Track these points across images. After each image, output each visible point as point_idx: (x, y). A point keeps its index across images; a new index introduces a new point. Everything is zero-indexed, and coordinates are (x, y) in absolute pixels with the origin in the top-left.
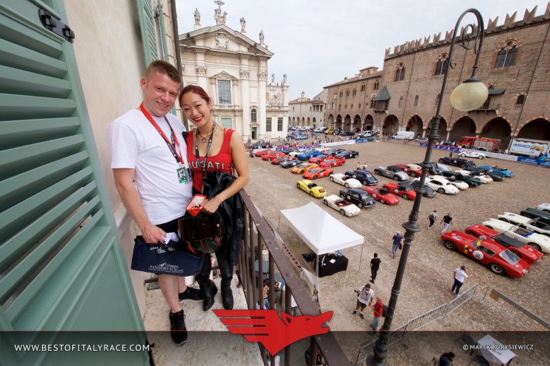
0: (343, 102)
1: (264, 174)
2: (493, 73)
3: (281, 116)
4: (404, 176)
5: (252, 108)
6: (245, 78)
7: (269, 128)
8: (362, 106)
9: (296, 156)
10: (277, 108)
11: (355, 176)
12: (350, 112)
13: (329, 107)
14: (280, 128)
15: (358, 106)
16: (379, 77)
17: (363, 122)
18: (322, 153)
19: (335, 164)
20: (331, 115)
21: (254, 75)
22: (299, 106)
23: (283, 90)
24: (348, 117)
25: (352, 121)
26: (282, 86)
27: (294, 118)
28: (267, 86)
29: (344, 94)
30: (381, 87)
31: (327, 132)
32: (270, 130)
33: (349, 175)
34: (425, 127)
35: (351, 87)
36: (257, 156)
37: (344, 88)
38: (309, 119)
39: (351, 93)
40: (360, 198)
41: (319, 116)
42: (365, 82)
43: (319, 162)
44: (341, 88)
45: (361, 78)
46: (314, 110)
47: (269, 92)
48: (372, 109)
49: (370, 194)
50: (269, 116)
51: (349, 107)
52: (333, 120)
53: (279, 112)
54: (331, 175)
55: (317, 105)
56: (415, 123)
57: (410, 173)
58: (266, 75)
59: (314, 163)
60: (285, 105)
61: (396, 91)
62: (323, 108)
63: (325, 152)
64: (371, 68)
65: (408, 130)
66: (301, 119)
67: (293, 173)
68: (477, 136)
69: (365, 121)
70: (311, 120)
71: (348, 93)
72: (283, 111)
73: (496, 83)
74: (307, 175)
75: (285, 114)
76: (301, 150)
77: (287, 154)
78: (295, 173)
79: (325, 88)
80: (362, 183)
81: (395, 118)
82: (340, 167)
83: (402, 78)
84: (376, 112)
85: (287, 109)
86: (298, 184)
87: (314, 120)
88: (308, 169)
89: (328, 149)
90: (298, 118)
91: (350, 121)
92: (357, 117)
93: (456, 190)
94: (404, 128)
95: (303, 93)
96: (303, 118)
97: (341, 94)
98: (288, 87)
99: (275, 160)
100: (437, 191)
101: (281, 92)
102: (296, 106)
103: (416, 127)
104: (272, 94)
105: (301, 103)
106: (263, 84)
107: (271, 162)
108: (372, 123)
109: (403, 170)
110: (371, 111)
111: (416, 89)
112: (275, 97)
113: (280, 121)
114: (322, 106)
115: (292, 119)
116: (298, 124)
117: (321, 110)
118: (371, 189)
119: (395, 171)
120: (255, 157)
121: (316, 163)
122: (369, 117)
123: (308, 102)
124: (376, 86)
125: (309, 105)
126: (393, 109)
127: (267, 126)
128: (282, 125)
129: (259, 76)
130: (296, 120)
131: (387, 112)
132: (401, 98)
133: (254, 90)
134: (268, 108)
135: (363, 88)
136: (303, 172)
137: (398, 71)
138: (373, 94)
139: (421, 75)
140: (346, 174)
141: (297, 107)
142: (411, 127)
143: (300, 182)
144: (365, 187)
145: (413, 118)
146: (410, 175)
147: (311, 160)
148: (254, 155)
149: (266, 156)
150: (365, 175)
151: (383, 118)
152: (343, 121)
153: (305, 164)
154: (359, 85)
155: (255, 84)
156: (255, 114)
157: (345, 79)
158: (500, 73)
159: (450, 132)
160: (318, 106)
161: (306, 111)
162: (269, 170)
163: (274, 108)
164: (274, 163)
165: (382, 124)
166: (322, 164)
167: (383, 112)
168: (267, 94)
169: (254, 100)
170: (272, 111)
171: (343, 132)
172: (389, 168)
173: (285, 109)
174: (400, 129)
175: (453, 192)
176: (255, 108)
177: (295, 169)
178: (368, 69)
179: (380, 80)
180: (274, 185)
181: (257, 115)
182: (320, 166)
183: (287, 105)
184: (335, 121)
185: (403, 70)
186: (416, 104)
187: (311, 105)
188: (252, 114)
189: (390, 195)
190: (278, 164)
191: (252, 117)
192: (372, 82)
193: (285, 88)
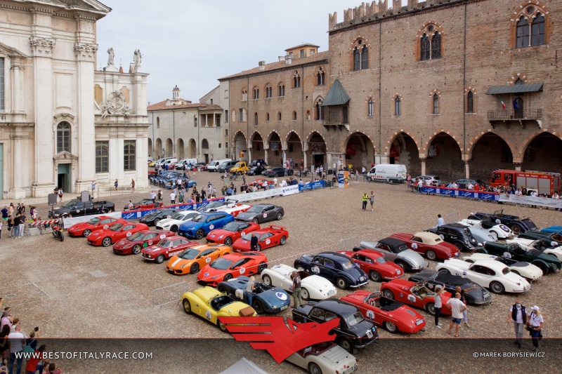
0: (262, 109)
1: (94, 285)
2: (515, 57)
3: (131, 135)
4: (415, 260)
5: (61, 120)
6: (43, 54)
7: (102, 165)
8: (299, 116)
9: (174, 228)
10: (121, 119)
11: (316, 269)
12: (277, 127)
13: (234, 117)
14: (129, 164)
15: (291, 116)
16: (324, 62)
17: (305, 148)
18: (234, 218)
19: (268, 242)
20: (240, 135)
21: (64, 48)
22: (170, 115)
23: (134, 83)
24: (274, 137)
25: (285, 147)
26: (132, 74)
27: (159, 141)
28: (96, 73)
29: (262, 93)
30: (330, 81)
31: (236, 168)
32: (106, 169)
33: (304, 268)
34: (422, 155)
35: (275, 80)
36: (72, 235)
37: (260, 82)
38: (193, 141)
39: (275, 91)
40: (343, 324)
41: (215, 135)
42: (299, 70)
43: (230, 240)
44: (253, 81)
45: (290, 63)
46: (203, 124)
47: (102, 85)
48: (320, 122)
49: (361, 312)
50: (104, 136)
51: (274, 117)
52: (245, 144)
53: (127, 127)
54: (266, 271)
55: (208, 114)
56: (402, 147)
57: (424, 251)
58: (94, 50)
59: (219, 242)
60: (139, 113)
61: (358, 87)
62: (223, 119)
63: (241, 216)
64: (306, 46)
65: (392, 161)
66: (175, 142)
67: (171, 272)
68: (518, 169)
69: (309, 144)
70: (199, 144)
71: (269, 91)
72: (137, 127)
73: (525, 72)
74: (207, 276)
75: (141, 131)
76: (186, 213)
77: (152, 224)
78: (178, 273)
79: (221, 80)
80: (335, 284)
81: (366, 139)
82: (279, 249)
83: (366, 65)
84: (327, 127)
85: (146, 121)
86: (186, 301)
87: (205, 144)
88: (208, 259)
89: (245, 207)
90: (170, 141)
91: (280, 146)
92: (293, 137)
93: (525, 284)
94: (385, 159)
95: (176, 89)
96: (181, 141)
97: (256, 93)
98: (144, 75)
99: (122, 242)
100: (490, 290)
101: (129, 87)
102: (163, 116)
103: (405, 155)
104: (108, 90)
105: (174, 110)
106: (87, 70)
107: (111, 248)
108: (323, 149)
109: (409, 246)
110: (318, 126)
111: (394, 84)
112: (117, 96)
113: (130, 149)
114: (218, 116)
115: (154, 143)
116: (170, 154)
117: (218, 124)
118: (360, 298)
119: (395, 250)
120: (68, 240)
121: (224, 242)
122: (316, 137)
123: (188, 107)
124: (321, 79)
125: (193, 114)
126: (358, 121)
127: (98, 160)
128: (133, 158)
129: (76, 50)
130: (164, 145)
131: (348, 127)
132: (370, 102)
133: (65, 81)
134: (99, 120)
135: (297, 82)
136: (195, 268)
137: (355, 52)
138: (319, 94)
139: (397, 61)
140: (297, 264)
141: (166, 117)
142: (398, 155)
143: (190, 295)
144: (344, 294)
145: (397, 138)
146: (425, 257)
147: (212, 235)
148: (65, 234)
149: (97, 235)
150: (338, 266)
151: (342, 139)
152: (266, 146)
153: (201, 247)
154: (288, 77)
155: (69, 68)
156: (68, 134)
157: (261, 64)
158: (527, 56)
159: (469, 162)
160: (210, 116)
161: (186, 126)
162: (107, 270)
163: (113, 119)
164: (119, 252)
165: (343, 150)
166: (237, 243)
167: (342, 127)
168: (98, 90)
169: (65, 101)
170: (109, 126)
171: (269, 169)
172: (384, 245)
173: (140, 121)
174: (377, 159)
175: (520, 288)
176: (68, 120)
177: (176, 263)
178: (302, 48)
179: (326, 68)
180: (125, 313)
181: (73, 135)
182: (235, 250)
183: (145, 113)
184: (250, 146)
185: (365, 50)
186: (397, 113)
187: (195, 113)
188: (59, 133)
189: (402, 308)
190: (131, 252)
191: (59, 139)
192: (311, 72)
193: (139, 78)
